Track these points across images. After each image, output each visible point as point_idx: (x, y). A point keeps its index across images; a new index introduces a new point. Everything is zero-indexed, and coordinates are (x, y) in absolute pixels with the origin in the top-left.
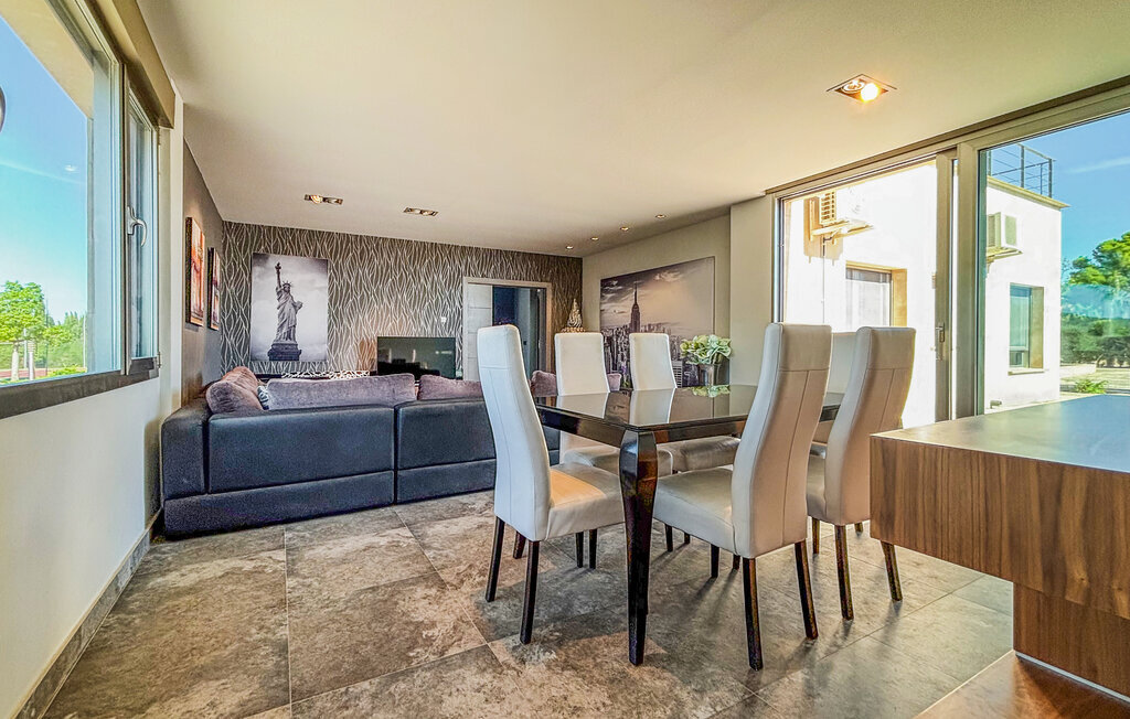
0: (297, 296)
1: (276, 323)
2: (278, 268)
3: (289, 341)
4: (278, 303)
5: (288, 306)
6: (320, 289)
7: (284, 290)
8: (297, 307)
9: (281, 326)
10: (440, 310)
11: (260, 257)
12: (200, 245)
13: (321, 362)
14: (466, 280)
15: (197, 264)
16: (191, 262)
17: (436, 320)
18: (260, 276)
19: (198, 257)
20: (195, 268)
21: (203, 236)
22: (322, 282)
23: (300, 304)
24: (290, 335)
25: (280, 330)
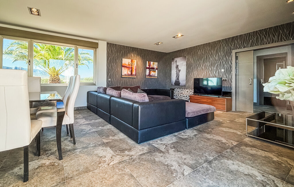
0: (179, 68)
1: (176, 75)
2: (176, 61)
3: (178, 80)
4: (176, 70)
5: (178, 71)
6: (184, 65)
7: (177, 67)
8: (179, 71)
9: (176, 76)
10: (222, 67)
11: (173, 59)
12: (130, 62)
13: (185, 86)
14: (234, 52)
15: (128, 66)
16: (123, 66)
17: (220, 71)
18: (173, 64)
19: (129, 65)
20: (126, 67)
21: (134, 60)
22: (185, 63)
23: (180, 70)
24: (178, 79)
25: (176, 77)
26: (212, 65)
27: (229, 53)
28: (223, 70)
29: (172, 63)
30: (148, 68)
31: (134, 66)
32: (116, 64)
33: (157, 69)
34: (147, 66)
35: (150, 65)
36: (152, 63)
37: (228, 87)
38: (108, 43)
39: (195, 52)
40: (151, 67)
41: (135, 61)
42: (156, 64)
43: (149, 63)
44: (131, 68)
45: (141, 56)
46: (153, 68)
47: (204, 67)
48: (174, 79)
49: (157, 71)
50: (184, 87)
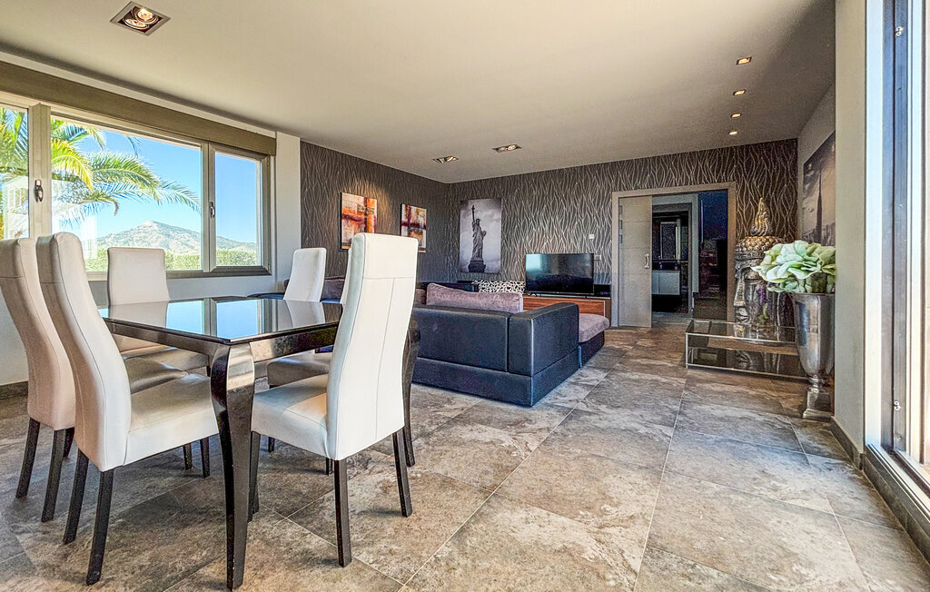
1: (472, 246)
2: (473, 209)
3: (479, 259)
4: (473, 233)
5: (479, 234)
6: (497, 220)
7: (476, 223)
8: (483, 234)
9: (475, 249)
10: (590, 228)
11: (464, 203)
12: (362, 205)
13: (498, 274)
14: (616, 195)
15: (356, 216)
16: (342, 216)
17: (585, 237)
18: (464, 216)
19: (359, 213)
20: (352, 219)
21: (371, 200)
22: (498, 216)
23: (485, 232)
24: (480, 255)
25: (474, 251)
26: (568, 221)
27: (604, 200)
28: (592, 237)
29: (462, 212)
30: (405, 224)
31: (372, 216)
32: (324, 209)
33: (425, 227)
34: (404, 219)
35: (409, 216)
36: (414, 209)
37: (603, 273)
38: (302, 143)
39: (524, 187)
40: (411, 221)
41: (373, 203)
42: (423, 212)
43: (406, 209)
44: (365, 223)
45: (386, 187)
46: (417, 225)
47: (547, 229)
48: (467, 254)
49: (424, 232)
50: (497, 276)
